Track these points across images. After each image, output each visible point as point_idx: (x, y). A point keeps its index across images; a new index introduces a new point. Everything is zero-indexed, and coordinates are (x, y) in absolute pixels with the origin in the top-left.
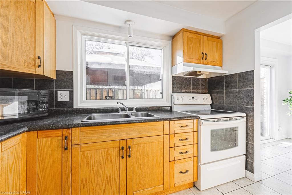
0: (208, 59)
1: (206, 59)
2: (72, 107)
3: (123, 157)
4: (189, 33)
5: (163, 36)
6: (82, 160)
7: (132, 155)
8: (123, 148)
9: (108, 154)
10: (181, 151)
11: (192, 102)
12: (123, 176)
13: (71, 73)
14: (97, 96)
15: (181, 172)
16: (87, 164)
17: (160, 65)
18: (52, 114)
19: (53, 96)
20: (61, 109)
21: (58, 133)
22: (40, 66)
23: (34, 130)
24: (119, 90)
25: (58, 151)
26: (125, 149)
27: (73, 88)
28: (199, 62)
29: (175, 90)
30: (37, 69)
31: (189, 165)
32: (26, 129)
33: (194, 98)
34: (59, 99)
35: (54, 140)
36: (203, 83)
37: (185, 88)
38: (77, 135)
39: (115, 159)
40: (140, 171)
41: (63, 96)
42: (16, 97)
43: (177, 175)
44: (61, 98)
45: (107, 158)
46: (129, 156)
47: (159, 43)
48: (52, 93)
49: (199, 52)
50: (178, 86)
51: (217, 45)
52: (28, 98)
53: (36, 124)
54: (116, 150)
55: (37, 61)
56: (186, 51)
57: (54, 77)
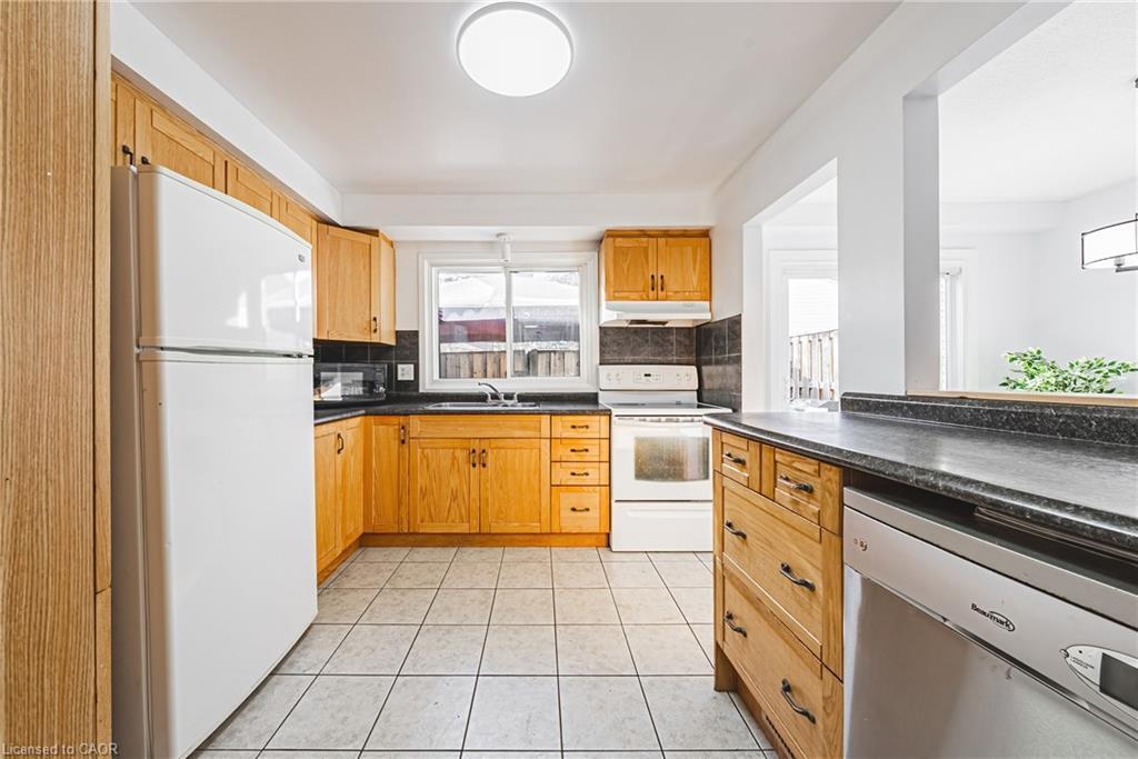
0: (667, 287)
1: (662, 289)
2: (417, 389)
3: (474, 465)
4: (618, 240)
5: (579, 245)
6: (421, 461)
7: (489, 465)
8: (474, 451)
9: (454, 458)
10: (573, 471)
11: (644, 384)
12: (474, 494)
13: (416, 333)
14: (485, 371)
15: (574, 509)
16: (428, 466)
17: (575, 302)
18: (389, 400)
19: (392, 371)
20: (402, 393)
21: (394, 420)
22: (375, 331)
23: (371, 415)
24: (540, 355)
25: (395, 444)
26: (477, 452)
27: (418, 359)
28: (645, 297)
29: (607, 357)
30: (373, 335)
31: (593, 499)
32: (363, 412)
33: (649, 375)
34: (400, 378)
35: (391, 429)
36: (682, 339)
37: (633, 353)
38: (416, 424)
39: (465, 467)
40: (501, 492)
41: (405, 372)
42: (339, 374)
43: (566, 513)
44: (403, 375)
45: (453, 464)
46: (484, 465)
47: (570, 259)
48: (390, 367)
49: (644, 274)
50: (615, 348)
51: (695, 254)
52: (364, 376)
53: (372, 409)
54: (465, 453)
55: (373, 322)
56: (612, 279)
57: (393, 343)
